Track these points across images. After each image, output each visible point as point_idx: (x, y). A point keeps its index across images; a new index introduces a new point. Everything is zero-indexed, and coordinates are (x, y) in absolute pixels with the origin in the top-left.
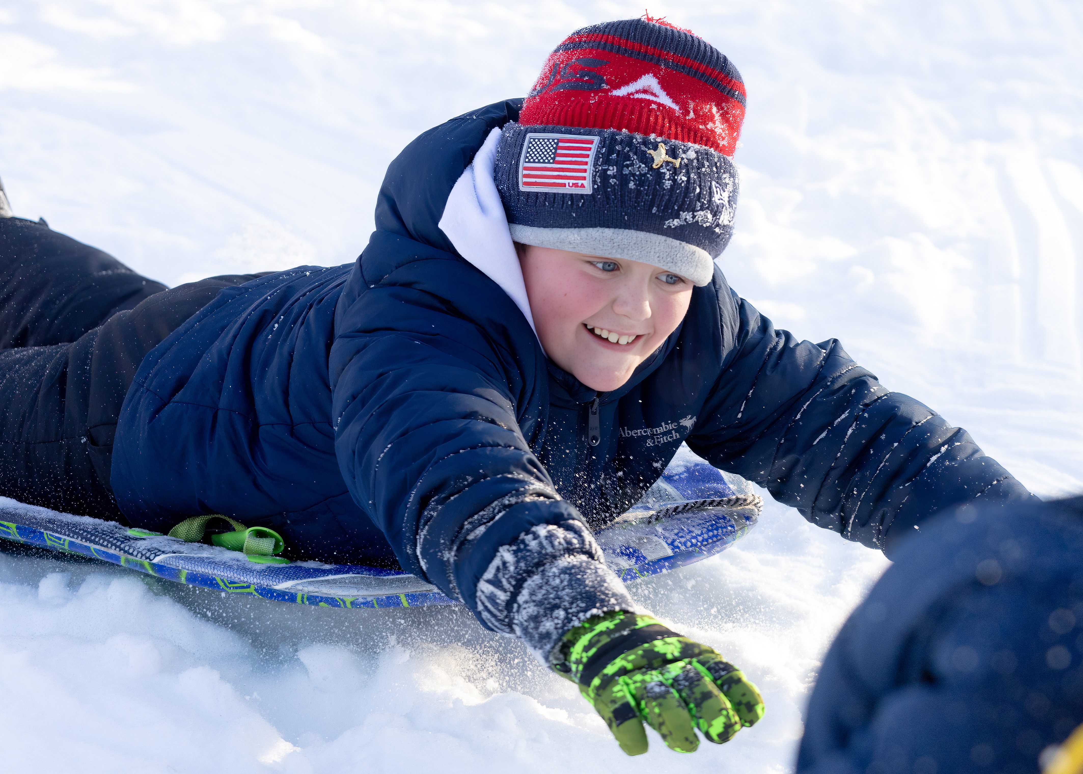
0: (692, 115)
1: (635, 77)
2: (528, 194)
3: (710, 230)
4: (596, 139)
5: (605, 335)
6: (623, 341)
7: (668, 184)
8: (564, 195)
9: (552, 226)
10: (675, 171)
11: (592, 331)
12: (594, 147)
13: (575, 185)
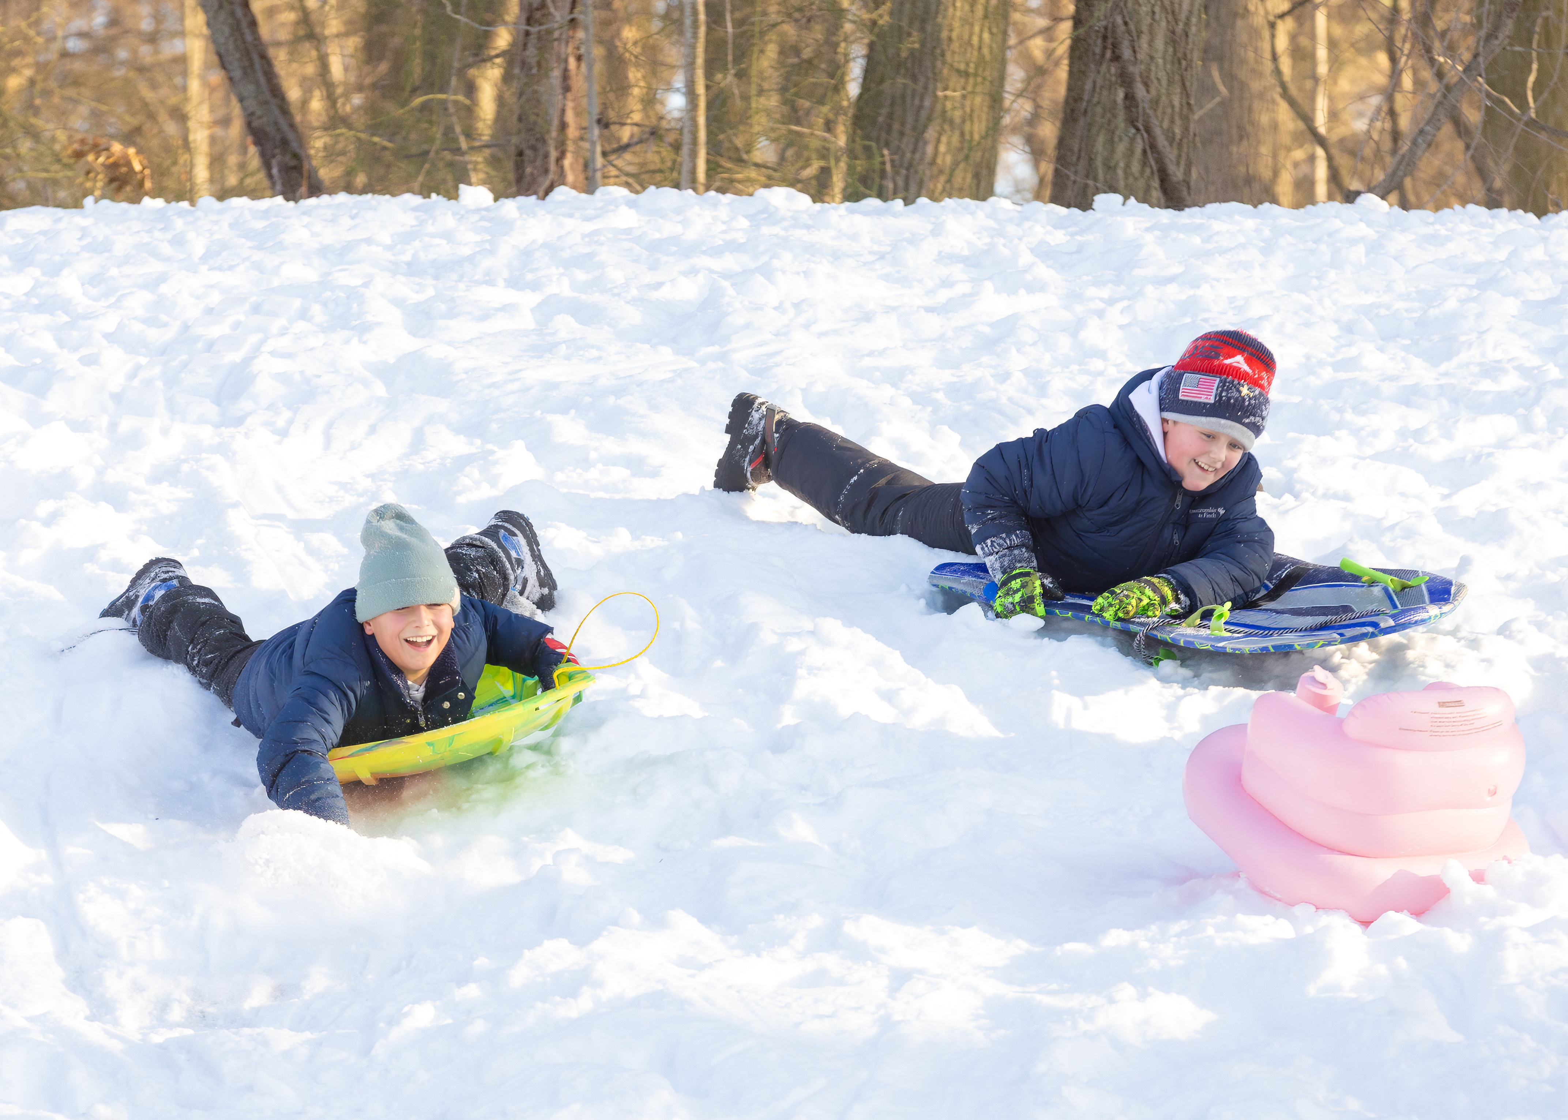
0: (1257, 376)
1: (1233, 356)
2: (1183, 401)
3: (1259, 427)
4: (1218, 380)
5: (1203, 465)
6: (1210, 469)
7: (1247, 403)
8: (1200, 403)
9: (1194, 415)
10: (1250, 399)
11: (1197, 463)
12: (1217, 382)
13: (1207, 398)
